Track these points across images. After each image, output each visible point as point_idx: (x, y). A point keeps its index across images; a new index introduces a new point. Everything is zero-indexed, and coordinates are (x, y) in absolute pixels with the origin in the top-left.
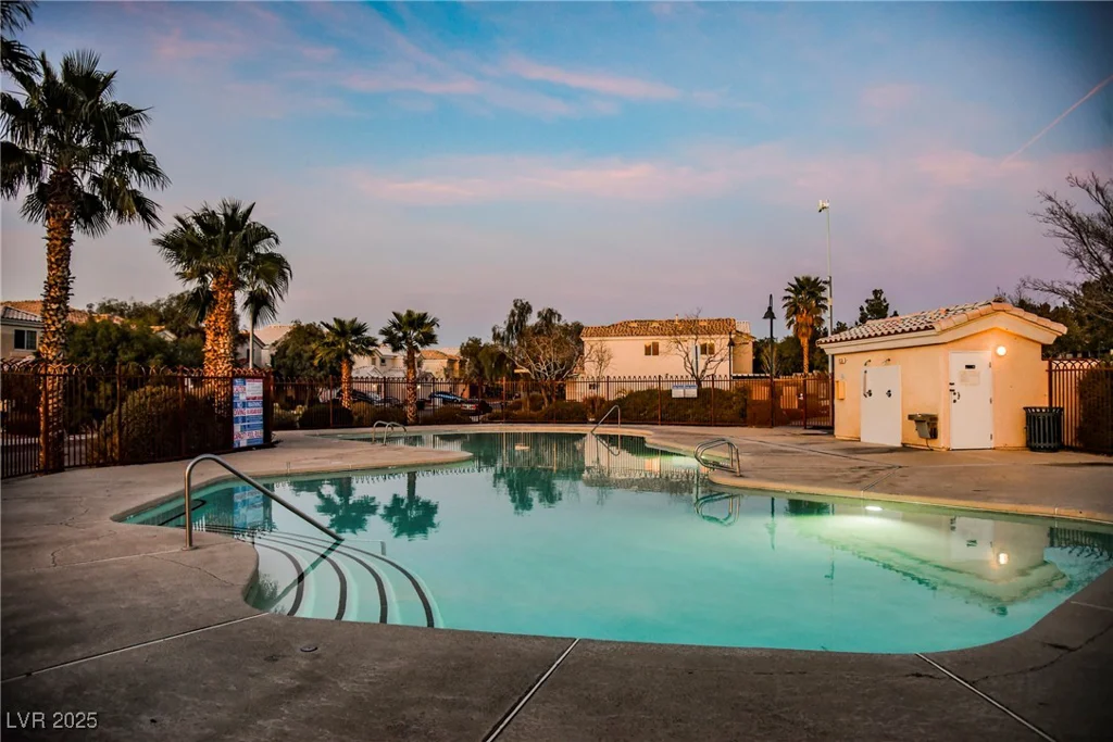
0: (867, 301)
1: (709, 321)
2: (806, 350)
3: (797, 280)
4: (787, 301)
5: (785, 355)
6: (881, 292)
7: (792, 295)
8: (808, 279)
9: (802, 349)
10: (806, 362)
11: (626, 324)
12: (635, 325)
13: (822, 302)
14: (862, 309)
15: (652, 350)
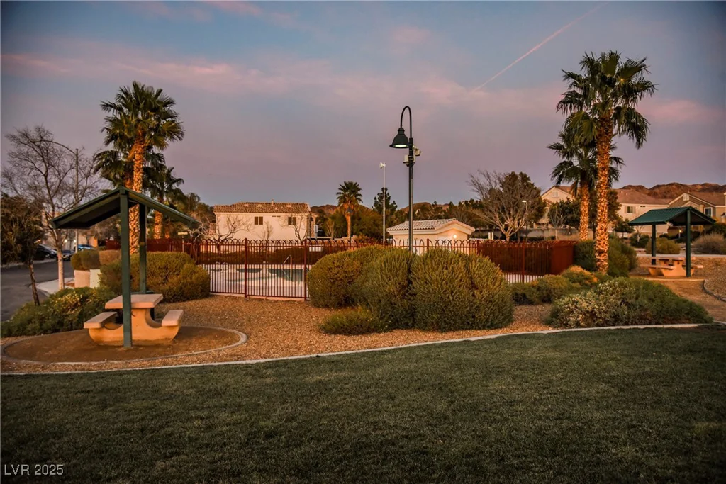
0: (378, 194)
1: (292, 205)
2: (349, 224)
3: (345, 183)
4: (339, 195)
5: (338, 226)
6: (386, 189)
7: (342, 192)
8: (351, 183)
9: (347, 223)
10: (349, 230)
11: (241, 204)
12: (247, 205)
13: (358, 197)
14: (375, 199)
15: (259, 221)
